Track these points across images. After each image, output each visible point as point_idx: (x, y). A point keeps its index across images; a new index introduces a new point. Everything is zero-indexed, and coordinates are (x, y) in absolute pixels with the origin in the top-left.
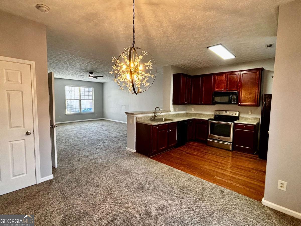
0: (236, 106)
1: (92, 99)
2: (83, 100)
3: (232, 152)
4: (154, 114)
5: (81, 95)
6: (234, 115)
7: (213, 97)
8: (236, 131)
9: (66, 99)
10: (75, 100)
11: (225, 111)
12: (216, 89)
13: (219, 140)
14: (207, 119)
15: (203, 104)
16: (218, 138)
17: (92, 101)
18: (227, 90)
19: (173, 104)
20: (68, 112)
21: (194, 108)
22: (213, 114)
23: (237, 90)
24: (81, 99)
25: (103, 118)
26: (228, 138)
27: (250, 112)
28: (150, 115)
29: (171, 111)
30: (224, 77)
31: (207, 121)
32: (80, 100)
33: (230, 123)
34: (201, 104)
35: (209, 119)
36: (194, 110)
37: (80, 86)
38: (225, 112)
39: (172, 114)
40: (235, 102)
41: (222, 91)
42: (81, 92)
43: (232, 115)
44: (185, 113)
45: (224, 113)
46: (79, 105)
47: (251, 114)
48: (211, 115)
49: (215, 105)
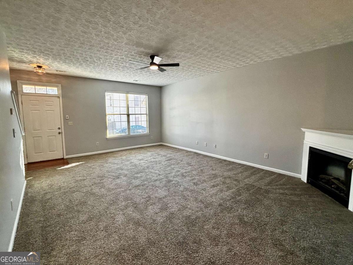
1: (145, 113)
2: (133, 115)
5: (129, 106)
9: (107, 113)
10: (120, 114)
17: (145, 115)
20: (110, 134)
24: (130, 113)
25: (161, 142)
32: (128, 115)
37: (128, 93)
42: (130, 102)
46: (127, 122)
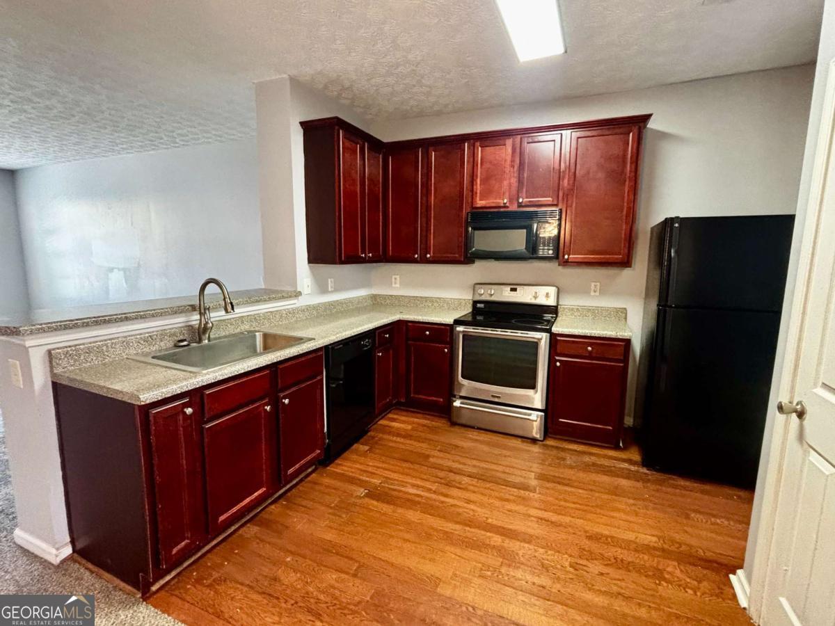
0: (553, 266)
3: (545, 445)
4: (198, 317)
6: (542, 301)
7: (467, 231)
8: (558, 364)
11: (510, 284)
12: (480, 200)
13: (496, 400)
14: (448, 319)
15: (434, 261)
16: (493, 396)
18: (520, 205)
19: (311, 260)
21: (398, 277)
22: (468, 296)
23: (556, 205)
26: (530, 392)
27: (595, 286)
28: (179, 321)
29: (298, 294)
30: (510, 150)
31: (450, 328)
33: (537, 335)
34: (424, 260)
35: (458, 322)
36: (398, 285)
38: (509, 289)
39: (309, 306)
40: (551, 252)
41: (500, 207)
43: (533, 301)
44: (364, 298)
45: (506, 295)
47: (597, 294)
48: (459, 304)
49: (473, 262)
